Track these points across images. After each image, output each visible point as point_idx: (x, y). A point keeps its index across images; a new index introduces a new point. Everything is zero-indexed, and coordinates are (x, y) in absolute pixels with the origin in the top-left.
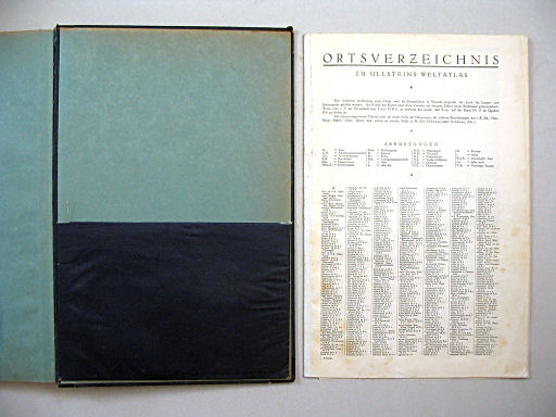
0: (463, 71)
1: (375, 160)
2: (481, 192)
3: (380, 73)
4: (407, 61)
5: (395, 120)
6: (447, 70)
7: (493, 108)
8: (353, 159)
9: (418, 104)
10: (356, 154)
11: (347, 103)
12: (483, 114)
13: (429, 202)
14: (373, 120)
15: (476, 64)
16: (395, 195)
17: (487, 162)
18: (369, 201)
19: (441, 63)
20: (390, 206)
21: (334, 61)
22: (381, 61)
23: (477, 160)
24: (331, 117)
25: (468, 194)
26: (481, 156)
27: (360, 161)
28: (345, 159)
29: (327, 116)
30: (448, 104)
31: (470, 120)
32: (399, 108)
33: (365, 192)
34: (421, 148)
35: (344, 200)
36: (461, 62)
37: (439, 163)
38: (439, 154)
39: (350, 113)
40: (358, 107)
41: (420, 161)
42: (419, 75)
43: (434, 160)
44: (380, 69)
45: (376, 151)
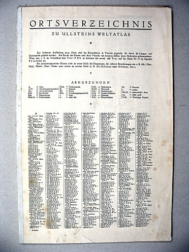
0: (127, 32)
1: (65, 94)
2: (139, 115)
3: (69, 34)
4: (88, 25)
5: (79, 65)
6: (116, 31)
7: (148, 57)
8: (50, 93)
9: (96, 55)
10: (51, 90)
11: (46, 54)
12: (140, 62)
13: (103, 123)
14: (64, 65)
15: (136, 27)
16: (79, 118)
17: (143, 95)
18: (61, 123)
19: (111, 26)
20: (76, 126)
21: (37, 26)
22: (70, 25)
23: (136, 94)
24: (35, 64)
25: (130, 117)
26: (139, 90)
27: (54, 94)
28: (44, 93)
29: (31, 64)
30: (116, 55)
31: (132, 66)
32: (82, 57)
33: (58, 116)
34: (97, 85)
35: (43, 122)
36: (126, 26)
37: (110, 95)
38: (110, 89)
39: (48, 61)
40: (53, 56)
41: (97, 94)
42: (96, 34)
43: (106, 93)
44: (69, 31)
45: (65, 88)
